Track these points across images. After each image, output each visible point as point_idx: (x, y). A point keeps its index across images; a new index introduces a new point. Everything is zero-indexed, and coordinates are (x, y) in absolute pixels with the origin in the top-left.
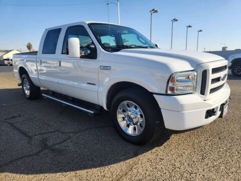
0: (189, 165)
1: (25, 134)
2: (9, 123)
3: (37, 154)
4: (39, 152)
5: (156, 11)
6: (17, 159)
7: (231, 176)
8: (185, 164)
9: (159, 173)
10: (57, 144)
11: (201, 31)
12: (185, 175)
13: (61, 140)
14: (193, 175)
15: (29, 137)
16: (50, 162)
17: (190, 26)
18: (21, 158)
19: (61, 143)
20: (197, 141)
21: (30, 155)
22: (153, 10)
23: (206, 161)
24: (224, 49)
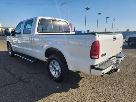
0: (86, 91)
1: (11, 73)
2: (5, 68)
3: (16, 83)
4: (17, 82)
5: (89, 9)
6: (6, 85)
7: (104, 97)
8: (84, 91)
9: (71, 94)
10: (26, 79)
11: (114, 20)
12: (82, 95)
13: (28, 77)
14: (86, 96)
15: (13, 75)
16: (21, 87)
17: (108, 17)
18: (8, 85)
19: (28, 78)
20: (94, 80)
21: (13, 84)
22: (87, 8)
23: (95, 90)
24: (128, 30)
